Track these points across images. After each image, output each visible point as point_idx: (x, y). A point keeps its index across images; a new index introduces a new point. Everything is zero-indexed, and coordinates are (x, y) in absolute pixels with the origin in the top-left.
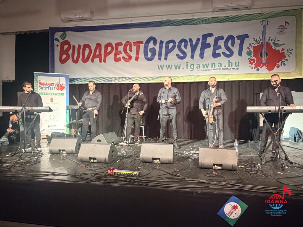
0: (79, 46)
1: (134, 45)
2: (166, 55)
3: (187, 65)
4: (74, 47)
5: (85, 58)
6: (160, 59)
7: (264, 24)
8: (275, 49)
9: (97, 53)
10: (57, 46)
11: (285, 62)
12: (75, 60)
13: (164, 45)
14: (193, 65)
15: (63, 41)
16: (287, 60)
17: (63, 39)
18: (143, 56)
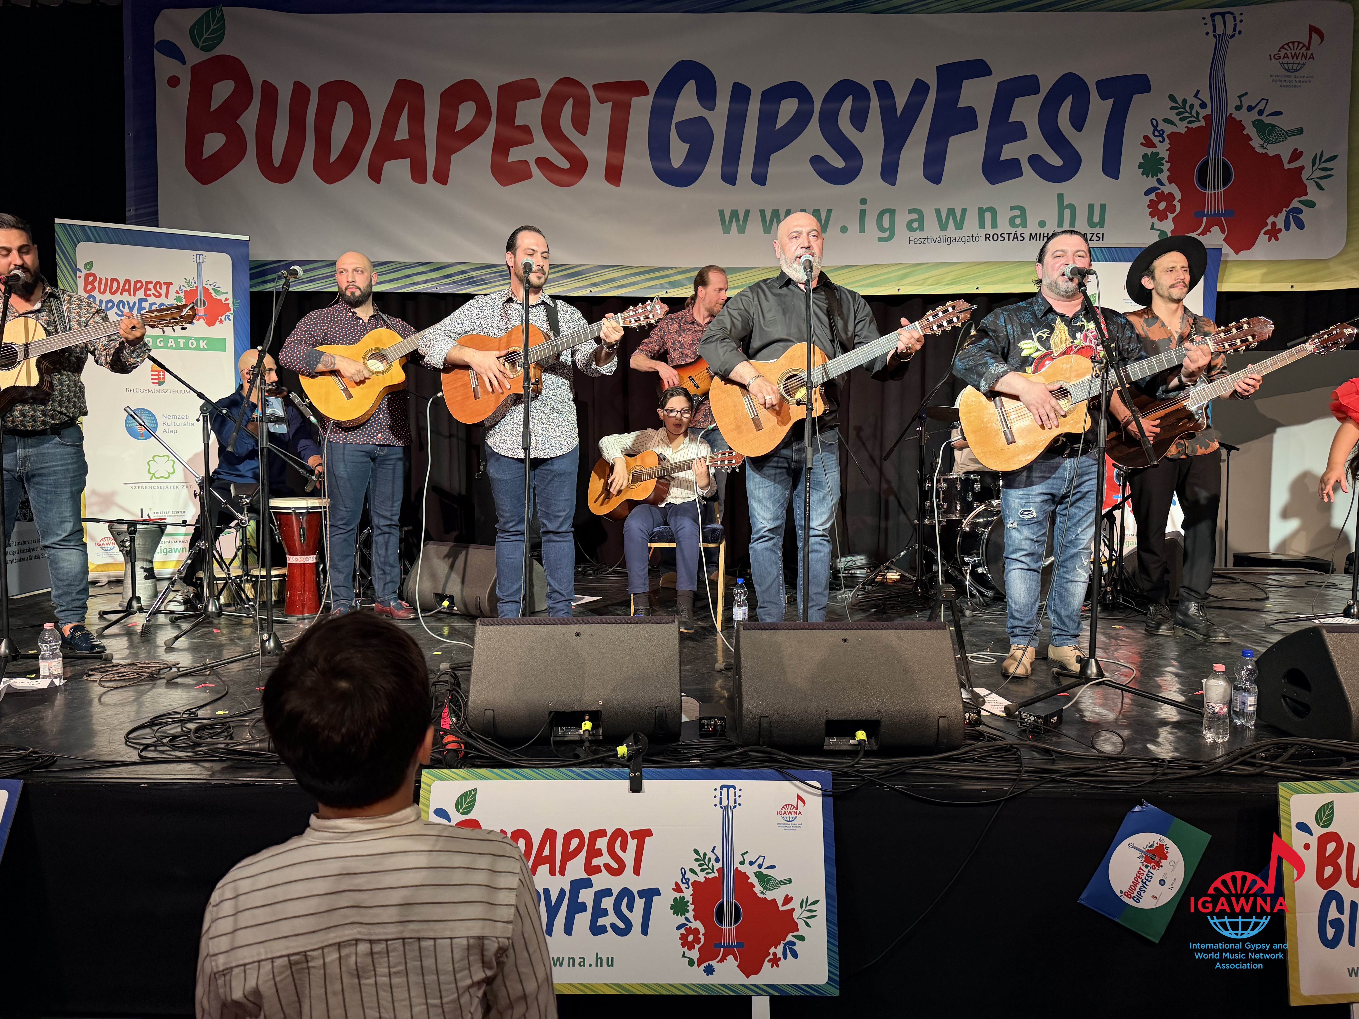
0: (300, 92)
1: (602, 101)
2: (762, 159)
3: (863, 213)
4: (269, 92)
5: (333, 158)
6: (730, 178)
7: (1220, 31)
8: (1264, 151)
9: (402, 133)
10: (174, 82)
11: (1301, 211)
12: (277, 162)
13: (754, 107)
14: (892, 212)
15: (205, 56)
16: (1311, 204)
17: (206, 49)
18: (646, 161)
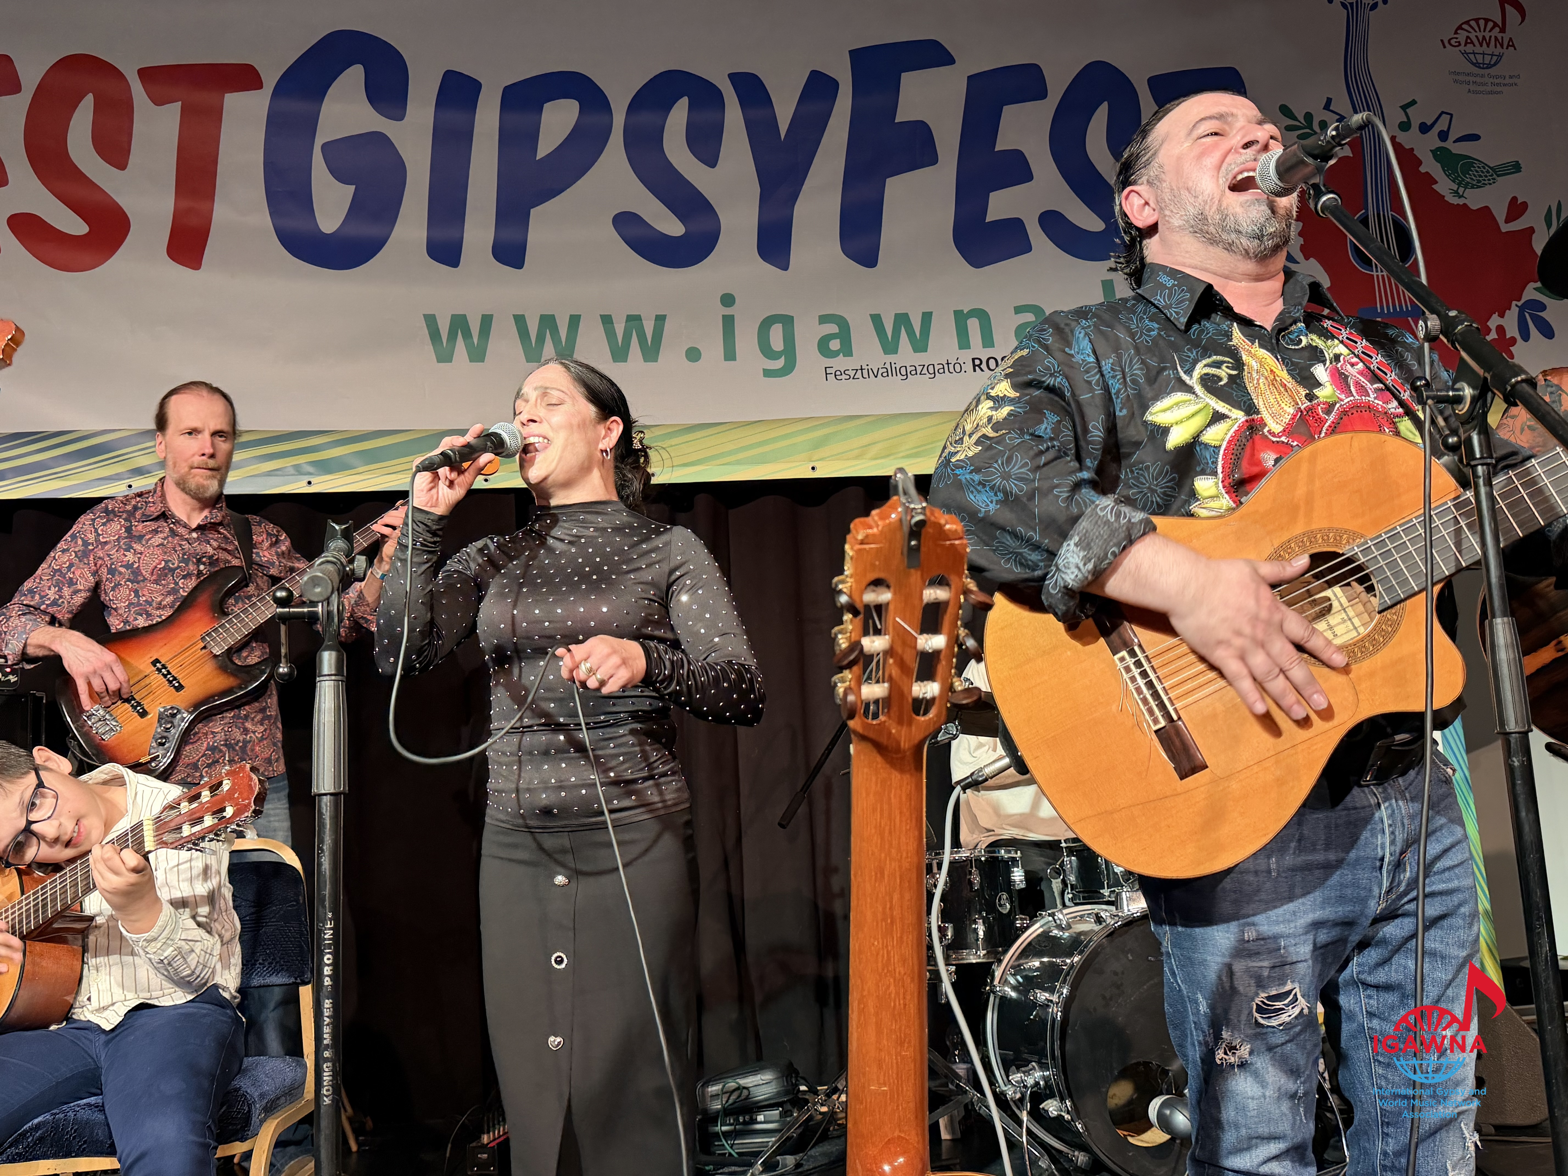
1: (158, 101)
2: (513, 215)
3: (728, 322)
6: (446, 252)
8: (1461, 202)
11: (1542, 306)
13: (488, 118)
14: (787, 321)
18: (263, 219)
